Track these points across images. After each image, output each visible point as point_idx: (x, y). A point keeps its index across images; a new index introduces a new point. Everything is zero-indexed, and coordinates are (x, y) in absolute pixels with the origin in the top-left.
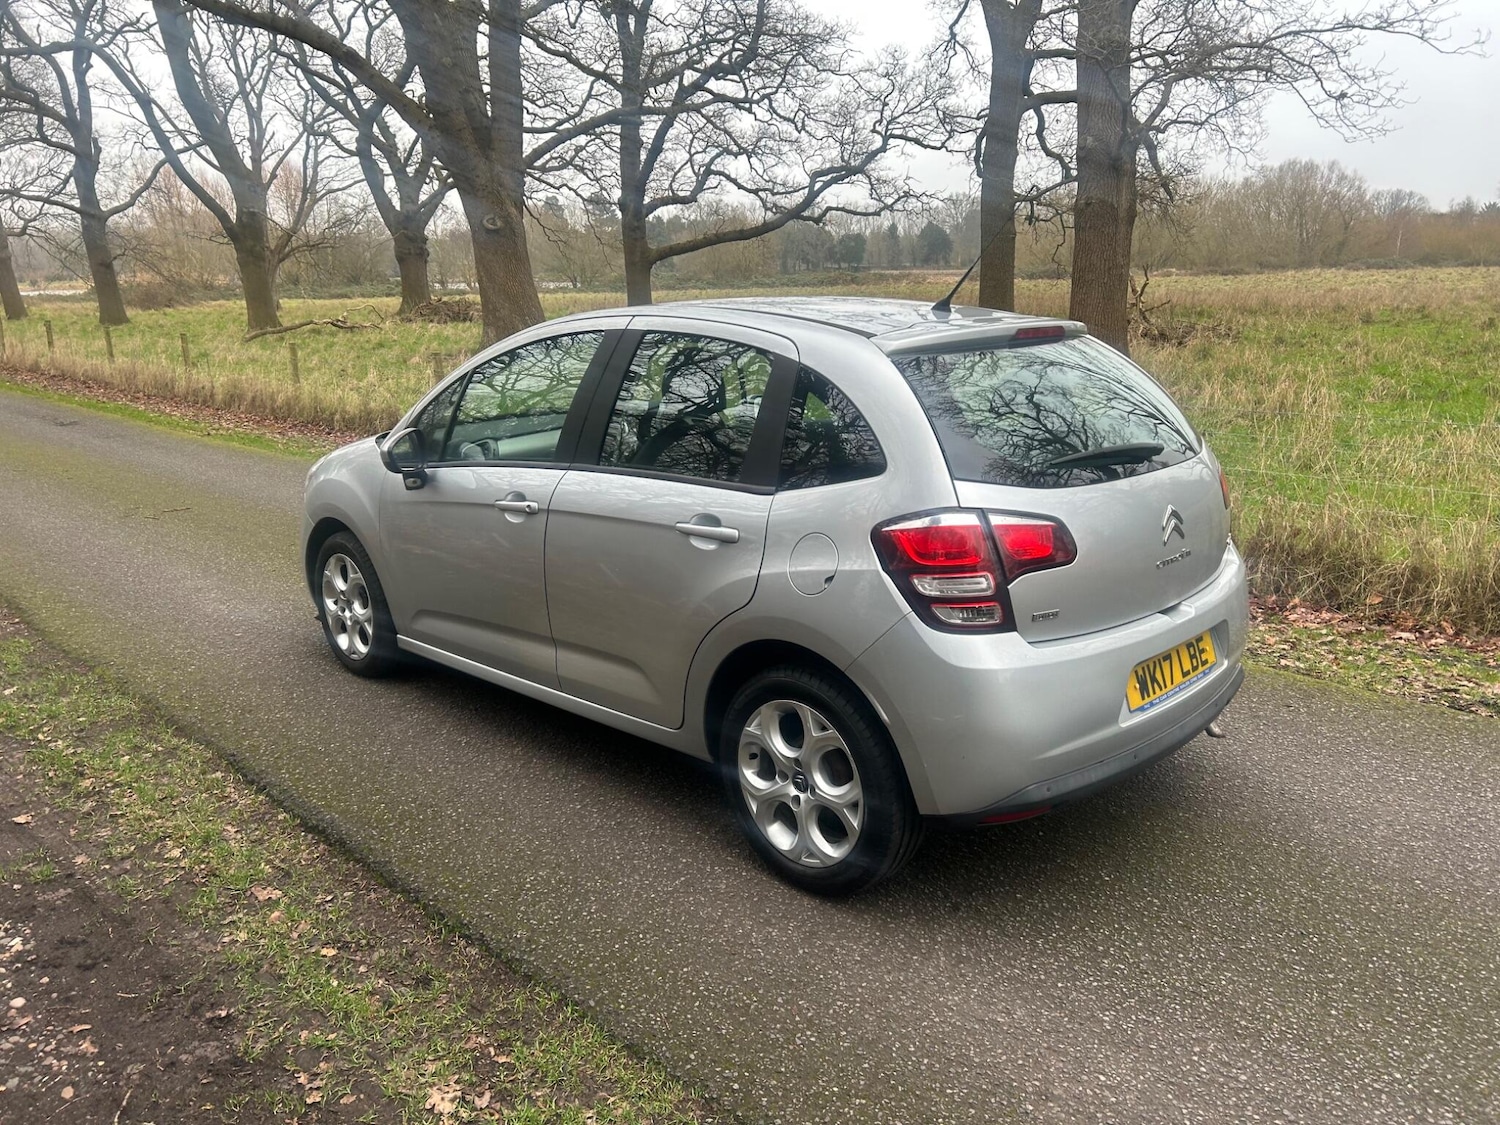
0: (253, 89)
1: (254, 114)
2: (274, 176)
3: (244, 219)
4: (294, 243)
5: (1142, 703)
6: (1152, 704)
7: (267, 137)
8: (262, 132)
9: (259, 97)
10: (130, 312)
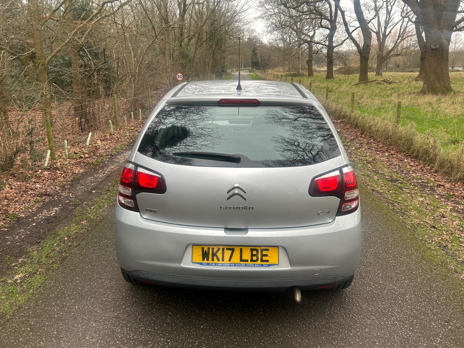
0: (390, 4)
1: (388, 12)
2: (390, 32)
3: (365, 47)
4: (391, 54)
5: (202, 262)
6: (208, 264)
7: (391, 19)
8: (390, 19)
9: (392, 7)
10: (335, 75)
